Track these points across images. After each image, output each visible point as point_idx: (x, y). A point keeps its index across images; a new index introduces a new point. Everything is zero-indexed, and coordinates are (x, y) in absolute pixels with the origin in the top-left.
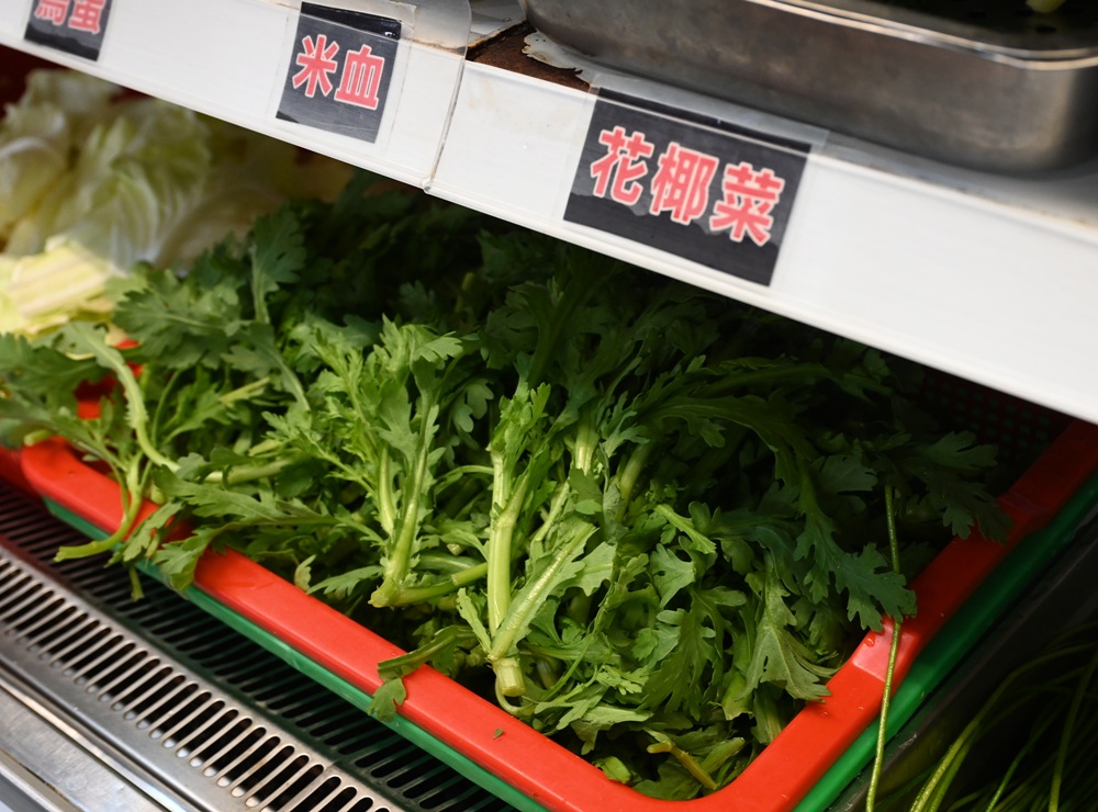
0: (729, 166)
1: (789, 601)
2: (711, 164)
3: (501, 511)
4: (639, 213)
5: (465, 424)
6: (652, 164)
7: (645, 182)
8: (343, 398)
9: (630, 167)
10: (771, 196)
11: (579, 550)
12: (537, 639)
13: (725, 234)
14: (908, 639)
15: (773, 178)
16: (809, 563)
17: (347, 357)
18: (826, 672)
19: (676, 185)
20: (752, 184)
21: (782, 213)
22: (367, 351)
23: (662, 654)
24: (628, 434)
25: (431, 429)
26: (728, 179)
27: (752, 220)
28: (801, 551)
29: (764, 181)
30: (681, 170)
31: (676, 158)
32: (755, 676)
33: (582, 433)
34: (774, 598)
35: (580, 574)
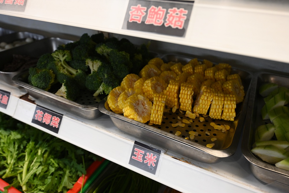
0: (53, 117)
1: (70, 172)
2: (51, 116)
3: (26, 161)
4: (41, 122)
5: (22, 147)
6: (43, 115)
7: (42, 118)
8: (4, 143)
9: (40, 116)
10: (58, 121)
11: (37, 167)
12: (30, 181)
13: (52, 126)
14: (86, 177)
15: (59, 119)
16: (73, 166)
17: (5, 136)
18: (74, 183)
19: (46, 119)
20: (56, 119)
21: (60, 124)
22: (8, 136)
23: (48, 183)
24: (46, 149)
25: (16, 148)
26: (53, 118)
27: (56, 124)
28: (72, 165)
29: (57, 119)
30: (47, 117)
31: (46, 115)
32: (63, 185)
33: (40, 148)
34: (67, 172)
35: (36, 171)
